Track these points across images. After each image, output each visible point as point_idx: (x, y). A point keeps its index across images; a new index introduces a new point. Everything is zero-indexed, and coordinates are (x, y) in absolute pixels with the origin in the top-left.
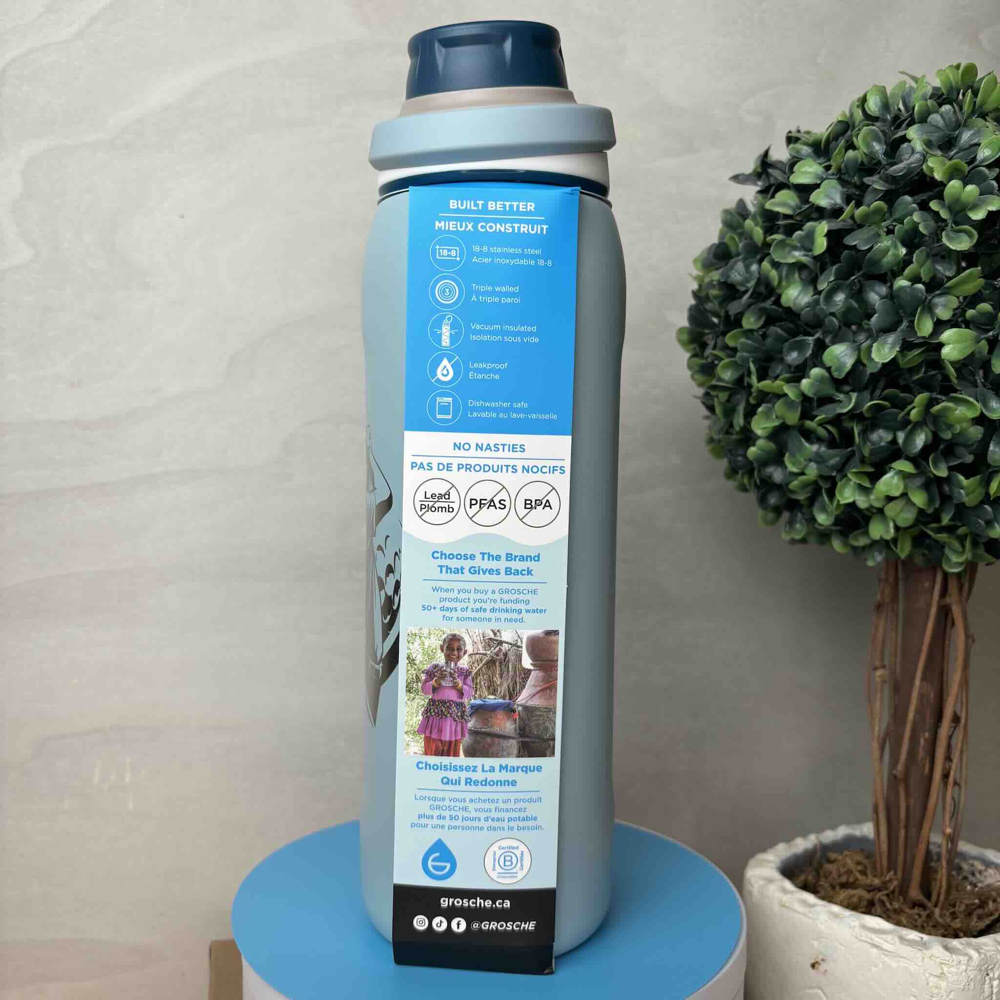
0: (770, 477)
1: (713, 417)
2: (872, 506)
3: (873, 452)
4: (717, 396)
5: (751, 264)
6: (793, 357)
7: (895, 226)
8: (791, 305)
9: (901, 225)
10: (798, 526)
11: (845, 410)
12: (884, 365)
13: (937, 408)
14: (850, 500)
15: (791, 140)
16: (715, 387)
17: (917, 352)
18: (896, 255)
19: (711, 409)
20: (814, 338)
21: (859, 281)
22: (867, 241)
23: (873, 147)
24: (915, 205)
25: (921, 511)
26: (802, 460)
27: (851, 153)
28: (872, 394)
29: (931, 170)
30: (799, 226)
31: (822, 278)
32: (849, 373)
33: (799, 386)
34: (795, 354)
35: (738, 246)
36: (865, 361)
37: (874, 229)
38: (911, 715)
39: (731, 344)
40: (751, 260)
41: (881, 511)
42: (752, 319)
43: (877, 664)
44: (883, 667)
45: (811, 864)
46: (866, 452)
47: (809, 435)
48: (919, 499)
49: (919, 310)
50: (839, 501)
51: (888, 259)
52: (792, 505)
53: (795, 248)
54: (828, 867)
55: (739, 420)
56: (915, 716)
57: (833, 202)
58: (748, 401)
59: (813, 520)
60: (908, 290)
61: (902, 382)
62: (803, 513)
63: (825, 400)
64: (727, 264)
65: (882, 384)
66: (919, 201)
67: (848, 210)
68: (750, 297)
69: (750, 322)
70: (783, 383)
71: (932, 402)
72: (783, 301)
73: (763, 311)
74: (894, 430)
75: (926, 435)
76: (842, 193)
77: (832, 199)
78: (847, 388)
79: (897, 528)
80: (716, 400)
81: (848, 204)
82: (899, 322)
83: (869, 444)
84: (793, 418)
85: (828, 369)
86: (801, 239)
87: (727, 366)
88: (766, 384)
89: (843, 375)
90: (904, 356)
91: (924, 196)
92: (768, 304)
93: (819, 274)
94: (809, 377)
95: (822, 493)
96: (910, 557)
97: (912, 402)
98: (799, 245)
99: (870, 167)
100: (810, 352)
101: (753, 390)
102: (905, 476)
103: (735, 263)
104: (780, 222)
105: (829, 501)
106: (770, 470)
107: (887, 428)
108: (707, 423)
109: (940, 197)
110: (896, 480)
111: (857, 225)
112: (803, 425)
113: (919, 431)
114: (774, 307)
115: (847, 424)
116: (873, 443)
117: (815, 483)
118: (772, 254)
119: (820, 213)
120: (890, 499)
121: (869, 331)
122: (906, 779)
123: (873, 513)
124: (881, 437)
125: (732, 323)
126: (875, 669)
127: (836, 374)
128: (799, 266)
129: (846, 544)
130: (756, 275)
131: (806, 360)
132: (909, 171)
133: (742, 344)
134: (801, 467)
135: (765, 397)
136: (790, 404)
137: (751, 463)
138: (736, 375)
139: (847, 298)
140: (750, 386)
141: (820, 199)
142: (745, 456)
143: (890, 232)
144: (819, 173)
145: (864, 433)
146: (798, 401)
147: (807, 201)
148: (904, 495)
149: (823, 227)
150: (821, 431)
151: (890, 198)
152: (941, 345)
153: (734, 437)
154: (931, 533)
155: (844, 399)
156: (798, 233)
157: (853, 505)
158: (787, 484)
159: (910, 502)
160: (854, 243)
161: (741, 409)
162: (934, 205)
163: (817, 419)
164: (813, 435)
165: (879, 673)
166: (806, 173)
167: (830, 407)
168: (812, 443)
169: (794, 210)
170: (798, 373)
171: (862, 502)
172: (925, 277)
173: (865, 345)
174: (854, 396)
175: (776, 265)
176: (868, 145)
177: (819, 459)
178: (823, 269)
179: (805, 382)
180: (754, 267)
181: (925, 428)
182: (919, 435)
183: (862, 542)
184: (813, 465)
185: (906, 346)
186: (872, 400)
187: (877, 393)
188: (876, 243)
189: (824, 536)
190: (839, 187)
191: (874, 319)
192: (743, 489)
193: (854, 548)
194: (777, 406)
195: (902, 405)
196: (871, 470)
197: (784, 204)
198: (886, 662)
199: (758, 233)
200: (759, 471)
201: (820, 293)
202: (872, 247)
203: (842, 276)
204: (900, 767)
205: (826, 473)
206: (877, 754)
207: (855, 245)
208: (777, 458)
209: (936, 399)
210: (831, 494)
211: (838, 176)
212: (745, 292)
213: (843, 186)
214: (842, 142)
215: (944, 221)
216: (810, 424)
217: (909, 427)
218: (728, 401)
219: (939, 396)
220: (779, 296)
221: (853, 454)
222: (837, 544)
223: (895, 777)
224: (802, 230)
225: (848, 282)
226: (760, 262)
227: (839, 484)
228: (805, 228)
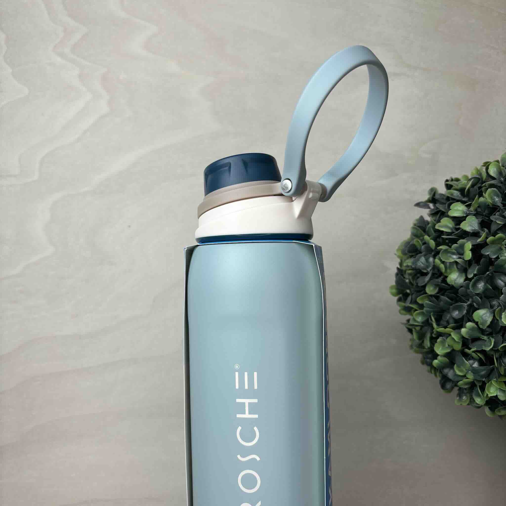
0: (447, 375)
1: (412, 336)
5: (429, 258)
6: (456, 314)
8: (453, 284)
10: (464, 397)
11: (488, 349)
14: (495, 395)
15: (449, 187)
19: (411, 331)
20: (467, 304)
21: (492, 275)
22: (495, 253)
23: (494, 199)
26: (464, 369)
27: (481, 199)
30: (454, 241)
31: (470, 270)
32: (489, 326)
33: (460, 332)
34: (457, 312)
35: (421, 247)
36: (498, 319)
37: (498, 246)
39: (420, 302)
40: (429, 255)
42: (432, 288)
46: (502, 371)
47: (467, 356)
50: (487, 395)
53: (454, 254)
55: (427, 343)
57: (473, 229)
58: (431, 335)
59: (473, 399)
63: (475, 340)
64: (416, 256)
67: (483, 234)
69: (430, 290)
70: (451, 330)
72: (448, 280)
73: (437, 285)
76: (478, 223)
77: (473, 227)
81: (483, 230)
83: (503, 365)
86: (456, 249)
87: (419, 314)
88: (441, 330)
89: (485, 327)
92: (440, 280)
93: (468, 268)
94: (465, 327)
95: (477, 388)
98: (456, 252)
99: (493, 208)
100: (465, 312)
101: (435, 329)
103: (421, 257)
104: (444, 237)
105: (482, 393)
106: (446, 371)
112: (463, 350)
114: (443, 284)
115: (489, 354)
117: (473, 383)
118: (440, 256)
125: (422, 290)
127: (481, 326)
128: (456, 264)
129: (493, 413)
130: (433, 264)
131: (463, 316)
133: (426, 303)
134: (464, 373)
135: (441, 335)
138: (425, 319)
139: (485, 284)
141: (466, 227)
144: (465, 211)
145: (500, 359)
146: (459, 340)
147: (459, 227)
150: (474, 355)
155: (487, 340)
156: (456, 245)
157: (496, 397)
158: (457, 381)
160: (488, 254)
161: (428, 336)
163: (472, 350)
164: (469, 356)
166: (457, 210)
167: (479, 343)
168: (469, 360)
169: (452, 229)
171: (501, 397)
173: (497, 310)
174: (493, 340)
175: (443, 262)
176: (492, 198)
177: (474, 371)
178: (470, 266)
179: (463, 330)
180: (431, 259)
183: (502, 413)
184: (471, 373)
186: (503, 342)
188: (501, 254)
190: (476, 220)
191: (502, 297)
193: (499, 416)
194: (447, 339)
197: (447, 227)
199: (432, 243)
201: (469, 280)
202: (498, 257)
203: (481, 272)
205: (479, 378)
207: (488, 255)
208: (450, 366)
210: (483, 389)
211: (475, 213)
212: (427, 273)
213: (478, 219)
216: (467, 350)
218: (420, 331)
220: (446, 277)
221: (492, 370)
222: (488, 412)
224: (457, 244)
225: (485, 275)
226: (434, 257)
227: (487, 385)
228: (458, 242)
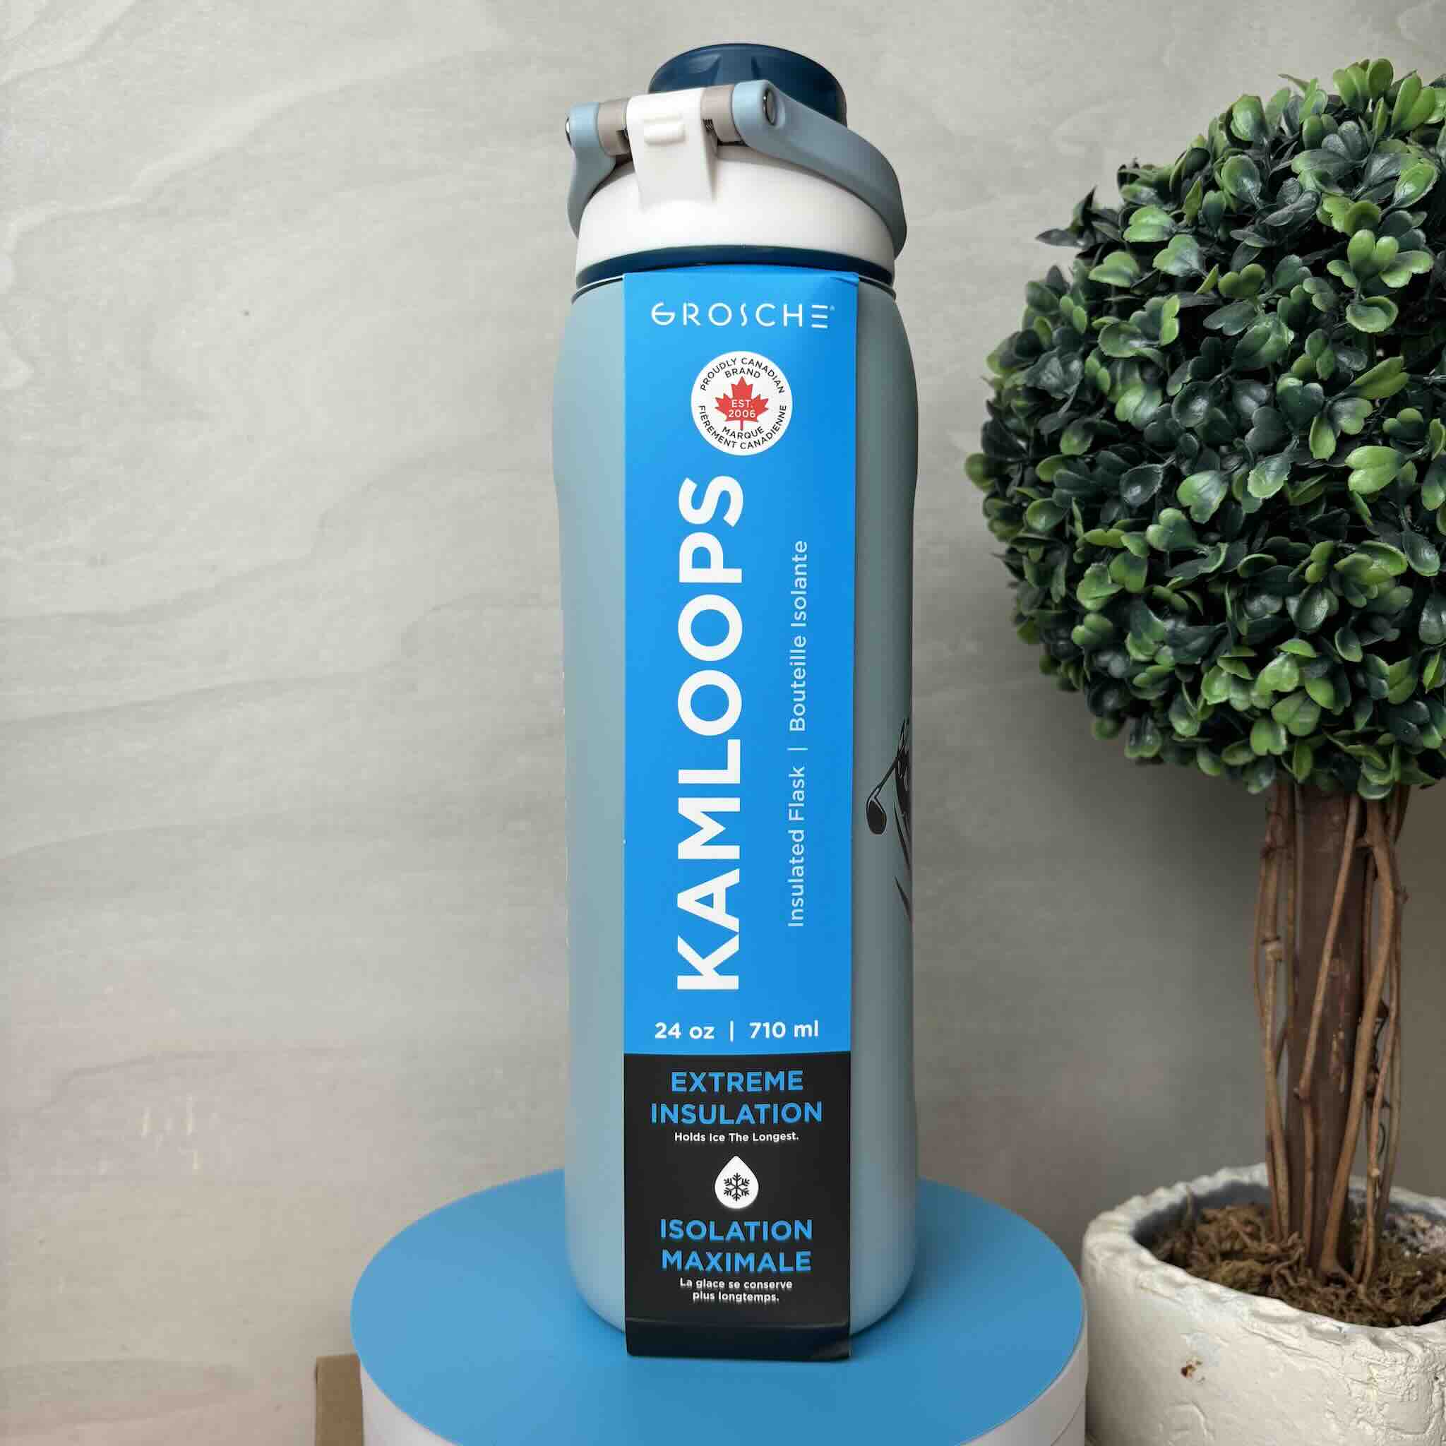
0: (1106, 669)
1: (1023, 584)
2: (1253, 708)
3: (1252, 628)
4: (1027, 554)
5: (1070, 362)
6: (1135, 494)
7: (1278, 299)
8: (1130, 419)
9: (1287, 298)
10: (1148, 738)
11: (1212, 569)
12: (1265, 501)
13: (1343, 562)
14: (1224, 699)
15: (1125, 178)
16: (1021, 541)
17: (1312, 482)
18: (1280, 343)
19: (1018, 572)
20: (1165, 465)
21: (1227, 381)
22: (1237, 323)
23: (1243, 185)
24: (1305, 269)
25: (1325, 713)
26: (1151, 642)
27: (1211, 196)
28: (1250, 544)
29: (1329, 216)
30: (1138, 304)
31: (1173, 378)
32: (1216, 516)
33: (1145, 535)
34: (1137, 490)
35: (1051, 334)
36: (1239, 498)
37: (1247, 305)
38: (1318, 1008)
39: (1045, 477)
40: (1070, 354)
41: (1267, 714)
42: (1075, 441)
43: (1269, 934)
44: (1277, 938)
45: (1179, 1225)
46: (1243, 629)
47: (1161, 607)
48: (1321, 694)
49: (1315, 419)
50: (1206, 701)
51: (1269, 347)
52: (1139, 709)
53: (1134, 336)
54: (1203, 1229)
55: (1059, 588)
56: (1323, 1010)
57: (1187, 267)
58: (1071, 561)
59: (1169, 729)
60: (1299, 392)
61: (1293, 527)
62: (1155, 721)
63: (1182, 556)
64: (1036, 361)
65: (1264, 529)
66: (1312, 262)
67: (1208, 278)
68: (1070, 409)
69: (1071, 444)
70: (1120, 532)
71: (1337, 554)
72: (1119, 412)
73: (1089, 428)
74: (1283, 596)
75: (1330, 603)
76: (1200, 253)
77: (1186, 262)
78: (1213, 537)
79: (1291, 738)
80: (1025, 558)
81: (1208, 270)
82: (1288, 439)
83: (1247, 617)
84: (1136, 582)
85: (1186, 510)
86: (1142, 322)
87: (1040, 510)
88: (1096, 534)
89: (1208, 518)
90: (1296, 489)
91: (1319, 255)
92: (1097, 418)
93: (1169, 373)
94: (1158, 523)
95: (1181, 692)
96: (1311, 778)
97: (1308, 555)
98: (1139, 330)
99: (1239, 215)
100: (1159, 486)
101: (1078, 543)
102: (1300, 662)
103: (1048, 360)
104: (1112, 299)
105: (1192, 702)
106: (1105, 658)
107: (1272, 594)
108: (1015, 592)
109: (1342, 255)
110: (1287, 668)
111: (1223, 300)
112: (1152, 591)
113: (1319, 596)
114: (1105, 422)
115: (1215, 590)
116: (1253, 616)
117: (1171, 674)
118: (1101, 345)
119: (1169, 284)
120: (1279, 696)
121: (1244, 452)
122: (1312, 1099)
123: (1256, 717)
124: (1264, 606)
125: (1047, 446)
126: (1265, 942)
127: (1196, 518)
128: (1141, 362)
129: (1217, 762)
130: (1079, 376)
131: (1153, 498)
132: (1297, 218)
133: (1060, 476)
134: (1151, 653)
135: (1095, 553)
136: (1132, 563)
137: (1077, 648)
138: (1054, 523)
139: (1212, 405)
140: (1073, 537)
141: (1168, 263)
142: (1069, 639)
143: (1270, 308)
144: (1167, 225)
145: (1240, 601)
146: (1142, 556)
147: (1149, 267)
148: (1300, 689)
149: (1173, 304)
150: (1178, 601)
151: (1269, 258)
152: (1348, 471)
153: (1053, 612)
154: (1341, 744)
155: (1211, 553)
156: (1138, 314)
157: (1226, 706)
158: (1131, 678)
159: (1308, 699)
160: (1219, 327)
161: (1061, 570)
162: (1333, 268)
163: (1170, 584)
164: (1166, 607)
165: (1271, 948)
166: (1147, 225)
167: (1190, 563)
168: (1164, 618)
169: (1131, 279)
170: (1142, 517)
171: (1239, 701)
172: (1322, 375)
173: (1237, 474)
174: (1224, 547)
175: (1107, 361)
176: (1237, 183)
177: (1174, 640)
178: (1174, 366)
179: (1152, 529)
180: (1076, 365)
181: (1328, 591)
182: (1320, 601)
183: (1241, 759)
184: (1167, 650)
185: (1297, 474)
186: (1250, 552)
187: (1258, 542)
188: (1251, 325)
189: (1187, 752)
190: (1197, 246)
191: (1250, 436)
192: (1068, 686)
193: (1231, 769)
194: (1112, 565)
195: (1294, 559)
196: (1252, 654)
197: (1117, 272)
198: (1281, 933)
199: (1080, 315)
200: (1090, 662)
201: (1171, 400)
202: (1245, 331)
203: (1202, 375)
204: (1304, 1083)
205: (1186, 660)
206: (1270, 1065)
207: (1221, 329)
208: (1115, 642)
209: (1343, 549)
210: (1195, 692)
211: (1194, 229)
212: (1065, 400)
213: (1201, 244)
214: (1199, 179)
215: (1349, 290)
216: (1161, 590)
217: (1305, 591)
218: (1043, 559)
219: (1346, 545)
220: (1113, 406)
221: (1224, 632)
222: (1204, 763)
223: (1297, 1096)
224: (1143, 309)
225: (1212, 382)
226: (1084, 357)
227: (1205, 676)
228: (1147, 305)
